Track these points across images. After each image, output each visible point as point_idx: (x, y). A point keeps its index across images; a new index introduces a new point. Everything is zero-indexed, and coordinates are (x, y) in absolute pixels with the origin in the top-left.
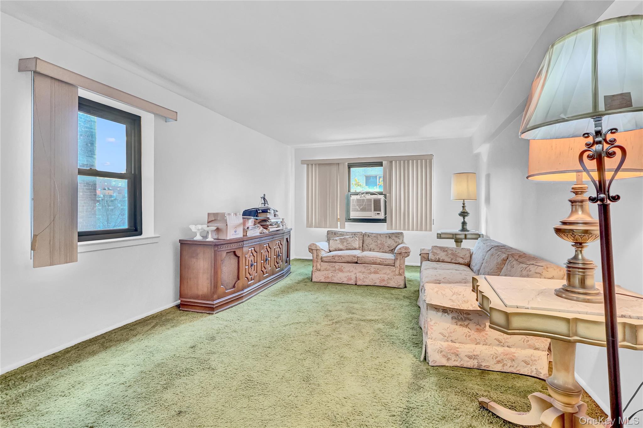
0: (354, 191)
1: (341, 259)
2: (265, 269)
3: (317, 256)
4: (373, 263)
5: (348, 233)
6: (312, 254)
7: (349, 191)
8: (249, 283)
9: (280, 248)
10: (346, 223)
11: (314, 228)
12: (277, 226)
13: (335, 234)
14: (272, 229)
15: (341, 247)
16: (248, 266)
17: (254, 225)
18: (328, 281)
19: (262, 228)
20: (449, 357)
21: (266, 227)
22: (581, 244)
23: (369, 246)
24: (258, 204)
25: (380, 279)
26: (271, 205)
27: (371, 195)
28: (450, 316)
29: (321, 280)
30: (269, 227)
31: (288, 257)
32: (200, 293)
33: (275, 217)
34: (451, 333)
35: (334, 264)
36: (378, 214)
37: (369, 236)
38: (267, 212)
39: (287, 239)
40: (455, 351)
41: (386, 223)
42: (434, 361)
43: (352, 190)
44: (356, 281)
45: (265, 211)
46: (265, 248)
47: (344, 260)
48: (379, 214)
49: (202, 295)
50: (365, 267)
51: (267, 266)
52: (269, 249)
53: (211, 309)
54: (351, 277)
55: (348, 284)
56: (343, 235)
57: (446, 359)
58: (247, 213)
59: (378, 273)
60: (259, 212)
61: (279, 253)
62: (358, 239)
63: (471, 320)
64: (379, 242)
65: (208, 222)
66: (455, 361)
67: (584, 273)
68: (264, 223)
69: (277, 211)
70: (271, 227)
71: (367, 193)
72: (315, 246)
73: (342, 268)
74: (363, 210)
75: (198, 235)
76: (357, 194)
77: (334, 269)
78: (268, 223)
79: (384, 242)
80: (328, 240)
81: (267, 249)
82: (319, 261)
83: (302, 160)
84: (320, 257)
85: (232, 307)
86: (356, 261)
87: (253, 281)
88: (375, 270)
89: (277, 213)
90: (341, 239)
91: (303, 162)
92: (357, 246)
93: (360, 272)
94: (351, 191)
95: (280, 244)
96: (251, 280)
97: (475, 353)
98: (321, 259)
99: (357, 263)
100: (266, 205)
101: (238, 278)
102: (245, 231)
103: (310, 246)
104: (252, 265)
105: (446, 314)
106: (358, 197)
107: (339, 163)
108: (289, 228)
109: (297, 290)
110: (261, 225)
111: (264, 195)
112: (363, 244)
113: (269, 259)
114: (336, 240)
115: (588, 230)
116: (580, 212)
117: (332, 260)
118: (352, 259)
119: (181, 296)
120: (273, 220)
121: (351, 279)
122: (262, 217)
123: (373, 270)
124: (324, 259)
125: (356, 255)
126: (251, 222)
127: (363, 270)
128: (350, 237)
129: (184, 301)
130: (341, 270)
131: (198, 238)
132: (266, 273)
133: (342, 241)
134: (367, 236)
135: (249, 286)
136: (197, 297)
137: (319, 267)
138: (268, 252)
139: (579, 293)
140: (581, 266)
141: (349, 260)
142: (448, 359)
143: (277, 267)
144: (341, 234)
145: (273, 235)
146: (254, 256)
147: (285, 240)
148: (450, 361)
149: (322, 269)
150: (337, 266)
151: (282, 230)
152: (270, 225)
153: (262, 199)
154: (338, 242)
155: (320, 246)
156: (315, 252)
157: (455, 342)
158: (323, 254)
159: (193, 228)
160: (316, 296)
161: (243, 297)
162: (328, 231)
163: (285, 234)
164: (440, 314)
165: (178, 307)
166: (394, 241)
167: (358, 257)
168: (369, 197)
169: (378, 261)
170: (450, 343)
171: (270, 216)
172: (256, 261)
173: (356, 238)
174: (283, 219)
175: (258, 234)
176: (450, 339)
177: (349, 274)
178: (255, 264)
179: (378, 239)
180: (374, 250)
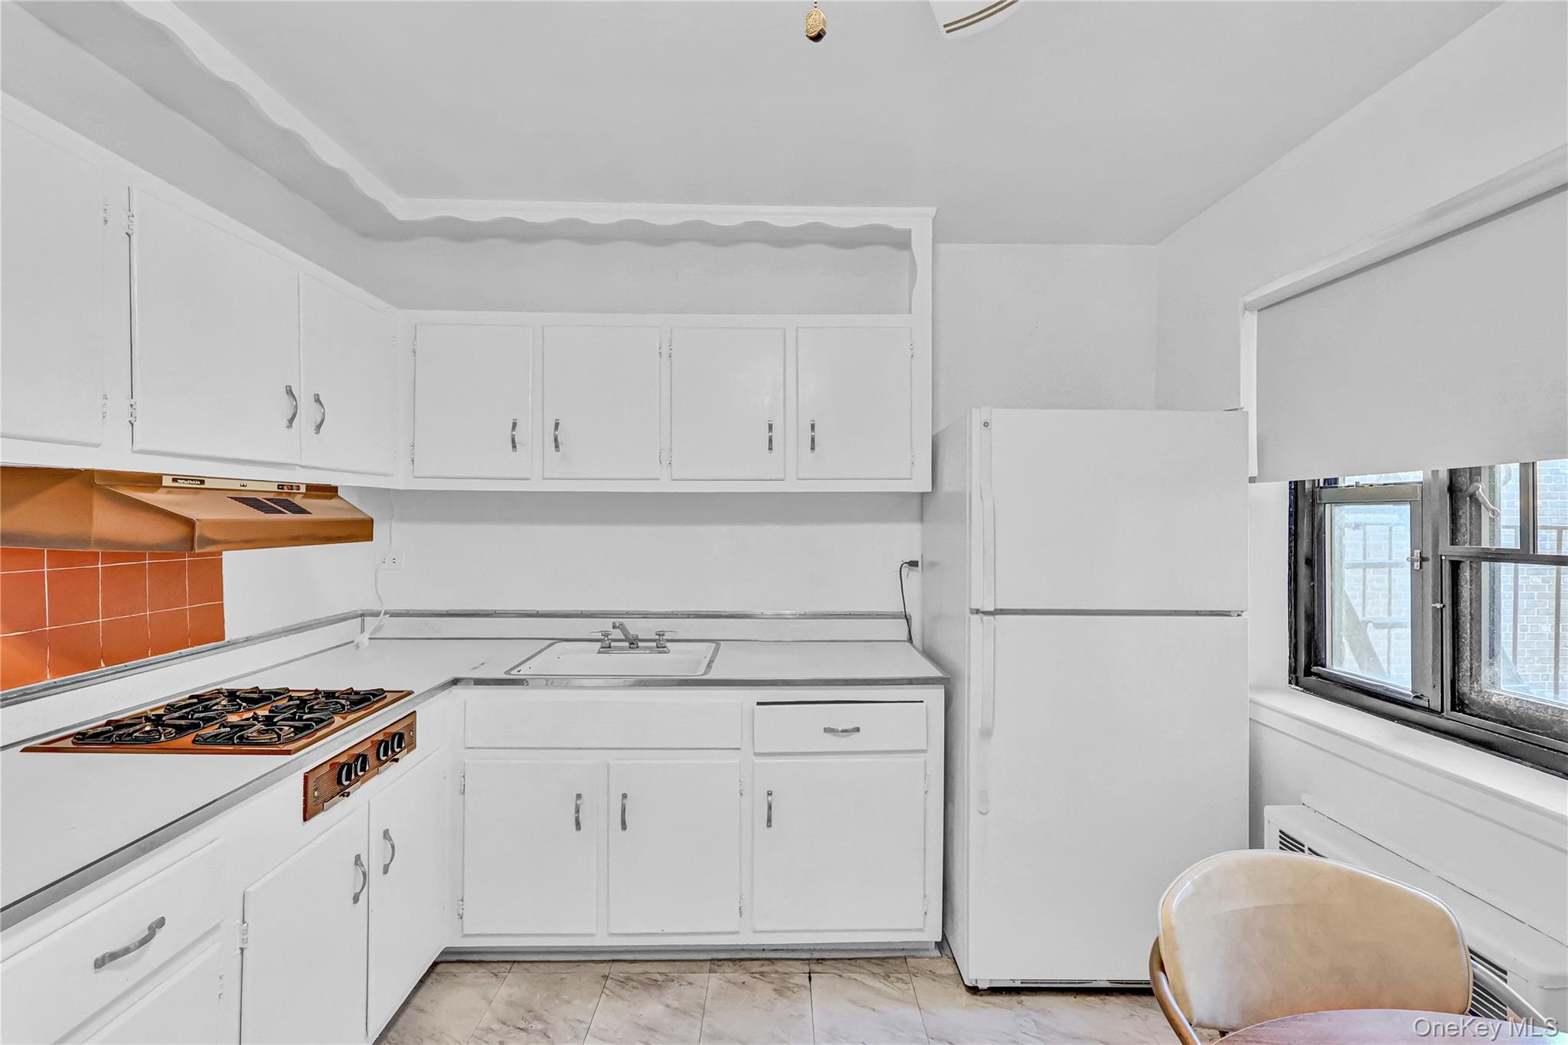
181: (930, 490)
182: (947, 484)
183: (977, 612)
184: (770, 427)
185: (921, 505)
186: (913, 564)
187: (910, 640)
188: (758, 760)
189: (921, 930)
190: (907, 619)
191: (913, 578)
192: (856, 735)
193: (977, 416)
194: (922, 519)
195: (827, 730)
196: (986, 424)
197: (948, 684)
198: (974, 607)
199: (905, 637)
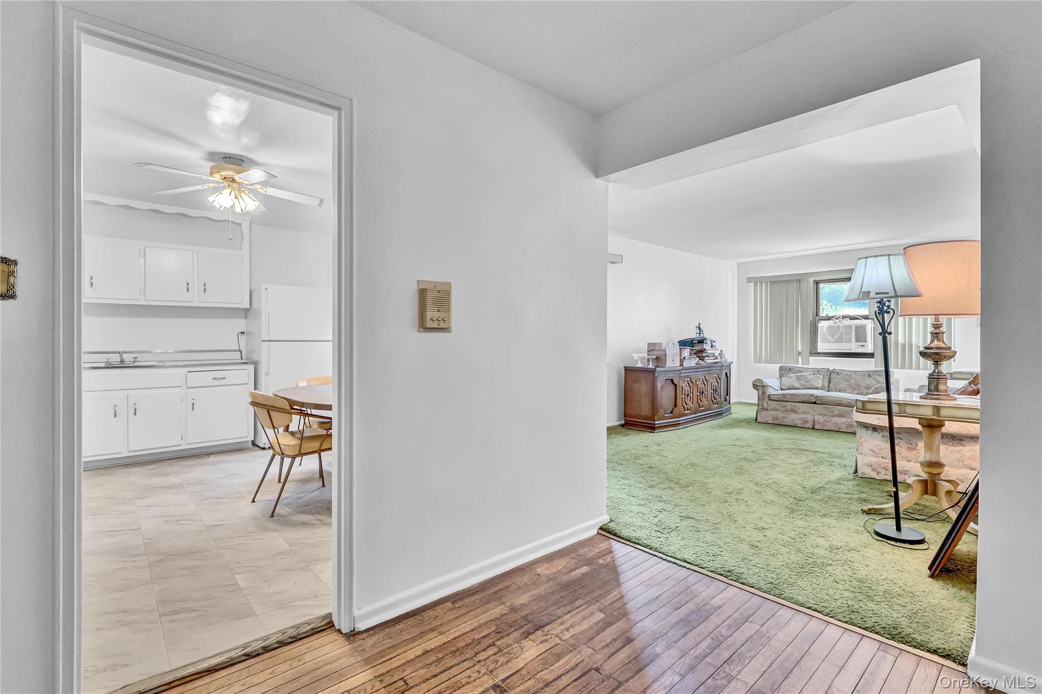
0: (825, 315)
1: (795, 397)
2: (701, 402)
3: (764, 393)
4: (837, 404)
5: (808, 370)
6: (757, 391)
7: (817, 315)
8: (685, 412)
9: (718, 383)
10: (810, 358)
11: (764, 363)
12: (714, 358)
13: (790, 370)
14: (709, 361)
15: (797, 385)
16: (685, 395)
17: (690, 355)
18: (777, 422)
19: (698, 359)
20: (879, 470)
21: (702, 358)
22: (937, 362)
23: (837, 385)
24: (692, 334)
25: (847, 423)
26: (706, 334)
27: (850, 319)
28: (881, 434)
29: (767, 421)
30: (706, 358)
31: (727, 395)
32: (643, 414)
33: (712, 347)
34: (881, 450)
35: (785, 404)
36: (861, 346)
37: (838, 373)
38: (703, 343)
39: (726, 373)
40: (884, 466)
41: (874, 358)
42: (862, 473)
43: (823, 314)
44: (814, 425)
45: (701, 342)
46: (702, 380)
47: (798, 399)
48: (864, 346)
49: (644, 415)
50: (826, 409)
51: (704, 400)
52: (705, 382)
53: (652, 428)
54: (807, 419)
55: (803, 427)
56: (801, 372)
57: (876, 473)
58: (683, 344)
59: (844, 417)
60: (694, 342)
61: (717, 387)
62: (821, 377)
63: (901, 439)
64: (852, 381)
65: (648, 351)
66: (885, 474)
67: (937, 381)
68: (700, 354)
69: (714, 342)
70: (708, 358)
71: (844, 317)
72: (760, 381)
73: (796, 408)
74: (840, 340)
75: (639, 362)
76: (828, 318)
77: (784, 409)
78: (704, 354)
79: (860, 381)
80: (781, 376)
81: (703, 381)
82: (767, 399)
83: (748, 278)
84: (767, 395)
85: (670, 430)
86: (814, 401)
87: (689, 411)
88: (839, 412)
89: (714, 344)
90: (797, 376)
91: (749, 280)
92: (820, 385)
93: (820, 414)
94: (820, 315)
95: (717, 378)
96: (688, 410)
97: (905, 469)
98: (769, 397)
99: (815, 403)
100: (702, 335)
101: (676, 406)
102: (682, 361)
103: (755, 381)
104: (688, 395)
105: (876, 433)
106: (831, 322)
107: (800, 280)
108: (729, 361)
109: (737, 427)
110: (697, 356)
111: (699, 324)
112: (829, 383)
113: (706, 392)
114: (791, 377)
115: (937, 353)
116: (936, 341)
117: (782, 399)
118: (809, 398)
119: (625, 415)
120: (710, 351)
121: (807, 422)
122: (698, 348)
123: (837, 413)
124: (772, 397)
125: (814, 394)
126: (686, 352)
127: (824, 412)
128: (810, 374)
129: (629, 421)
130: (794, 411)
131: (639, 365)
132: (703, 407)
133: (798, 379)
134: (836, 373)
135: (685, 415)
136: (639, 417)
137: (766, 406)
138: (705, 385)
139: (934, 395)
140: (936, 377)
141: (805, 400)
142: (878, 473)
143: (715, 403)
144: (798, 371)
145: (709, 367)
146: (690, 387)
147: (724, 375)
148: (880, 475)
149: (769, 408)
150: (789, 405)
151: (721, 362)
152: (707, 356)
153: (697, 328)
154: (794, 379)
155: (767, 382)
156: (760, 388)
157: (885, 459)
158: (771, 391)
159: (636, 356)
160: (758, 433)
161: (679, 424)
162: (780, 367)
163: (724, 367)
164: (870, 432)
165: (623, 426)
166: (876, 381)
167: (817, 396)
168: (848, 322)
169: (845, 402)
170: (881, 459)
171: (707, 346)
172: (692, 392)
173: (819, 375)
174: (721, 351)
175: (694, 365)
176: (880, 455)
177: (804, 416)
178: (691, 395)
179: (851, 378)
180: (844, 391)
181: (249, 307)
182: (255, 305)
183: (264, 341)
184: (188, 284)
185: (246, 313)
186: (243, 333)
187: (242, 358)
188: (188, 390)
189: (247, 437)
190: (240, 351)
191: (243, 338)
192: (224, 380)
193: (264, 286)
194: (246, 318)
195: (214, 379)
196: (266, 289)
197: (256, 364)
198: (263, 339)
199: (240, 358)
